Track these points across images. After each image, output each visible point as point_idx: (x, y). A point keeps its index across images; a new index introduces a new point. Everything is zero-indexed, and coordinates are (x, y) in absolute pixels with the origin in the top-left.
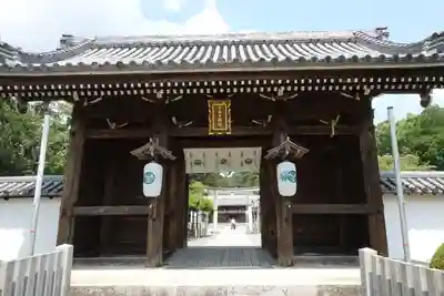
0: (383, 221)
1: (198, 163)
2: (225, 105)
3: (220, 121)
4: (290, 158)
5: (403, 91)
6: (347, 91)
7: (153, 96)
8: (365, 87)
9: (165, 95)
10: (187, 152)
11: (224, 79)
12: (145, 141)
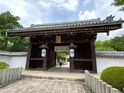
0: (96, 63)
2: (60, 37)
3: (59, 40)
5: (102, 32)
7: (45, 35)
8: (92, 31)
9: (47, 35)
10: (55, 47)
12: (42, 45)
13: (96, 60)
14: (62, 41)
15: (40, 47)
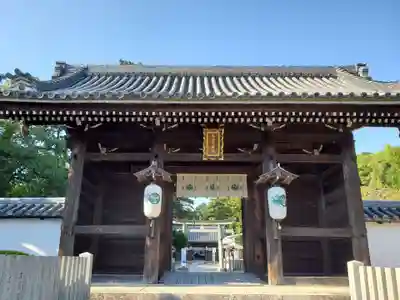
1: (190, 187)
2: (219, 133)
3: (213, 148)
4: (281, 184)
6: (332, 124)
8: (348, 120)
9: (162, 123)
10: (180, 177)
11: (223, 110)
12: (147, 164)
13: (366, 231)
14: (227, 150)
15: (136, 174)
